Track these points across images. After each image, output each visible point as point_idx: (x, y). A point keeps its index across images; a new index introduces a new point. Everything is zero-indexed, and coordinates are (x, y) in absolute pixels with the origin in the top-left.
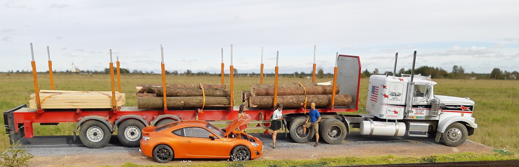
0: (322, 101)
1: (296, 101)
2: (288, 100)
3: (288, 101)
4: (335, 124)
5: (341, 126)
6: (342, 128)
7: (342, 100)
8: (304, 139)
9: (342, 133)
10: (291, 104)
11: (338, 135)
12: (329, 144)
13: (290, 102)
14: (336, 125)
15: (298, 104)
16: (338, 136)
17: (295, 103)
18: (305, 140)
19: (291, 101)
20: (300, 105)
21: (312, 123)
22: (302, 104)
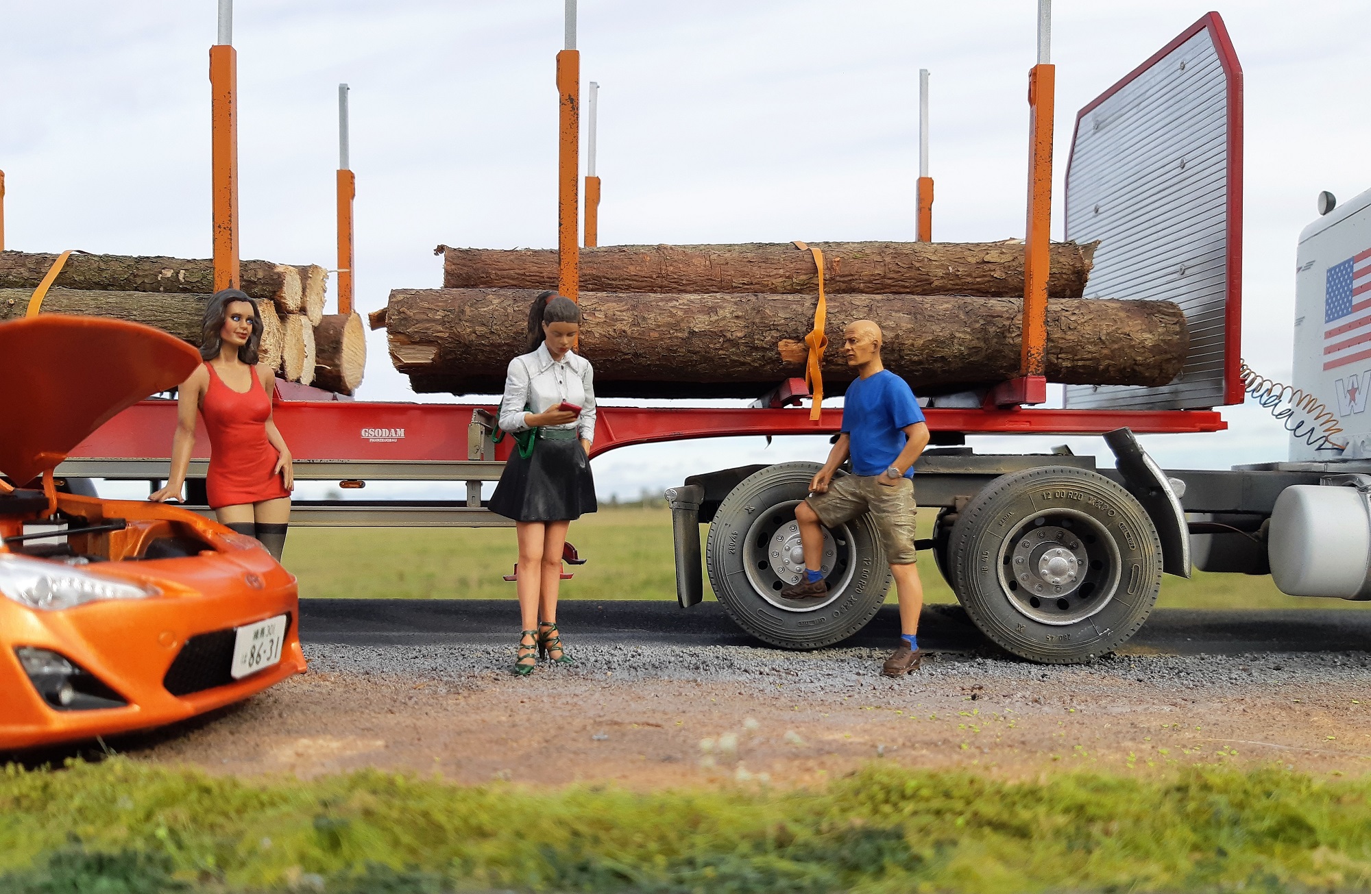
0: (947, 333)
1: (742, 323)
2: (672, 315)
3: (676, 326)
4: (1057, 499)
5: (1107, 518)
6: (1117, 533)
7: (1105, 328)
8: (815, 618)
9: (1127, 573)
10: (697, 343)
11: (1088, 591)
12: (1019, 659)
13: (692, 333)
14: (1073, 502)
15: (756, 349)
16: (1088, 603)
17: (734, 343)
18: (821, 622)
19: (701, 323)
20: (769, 354)
21: (862, 481)
22: (789, 349)
